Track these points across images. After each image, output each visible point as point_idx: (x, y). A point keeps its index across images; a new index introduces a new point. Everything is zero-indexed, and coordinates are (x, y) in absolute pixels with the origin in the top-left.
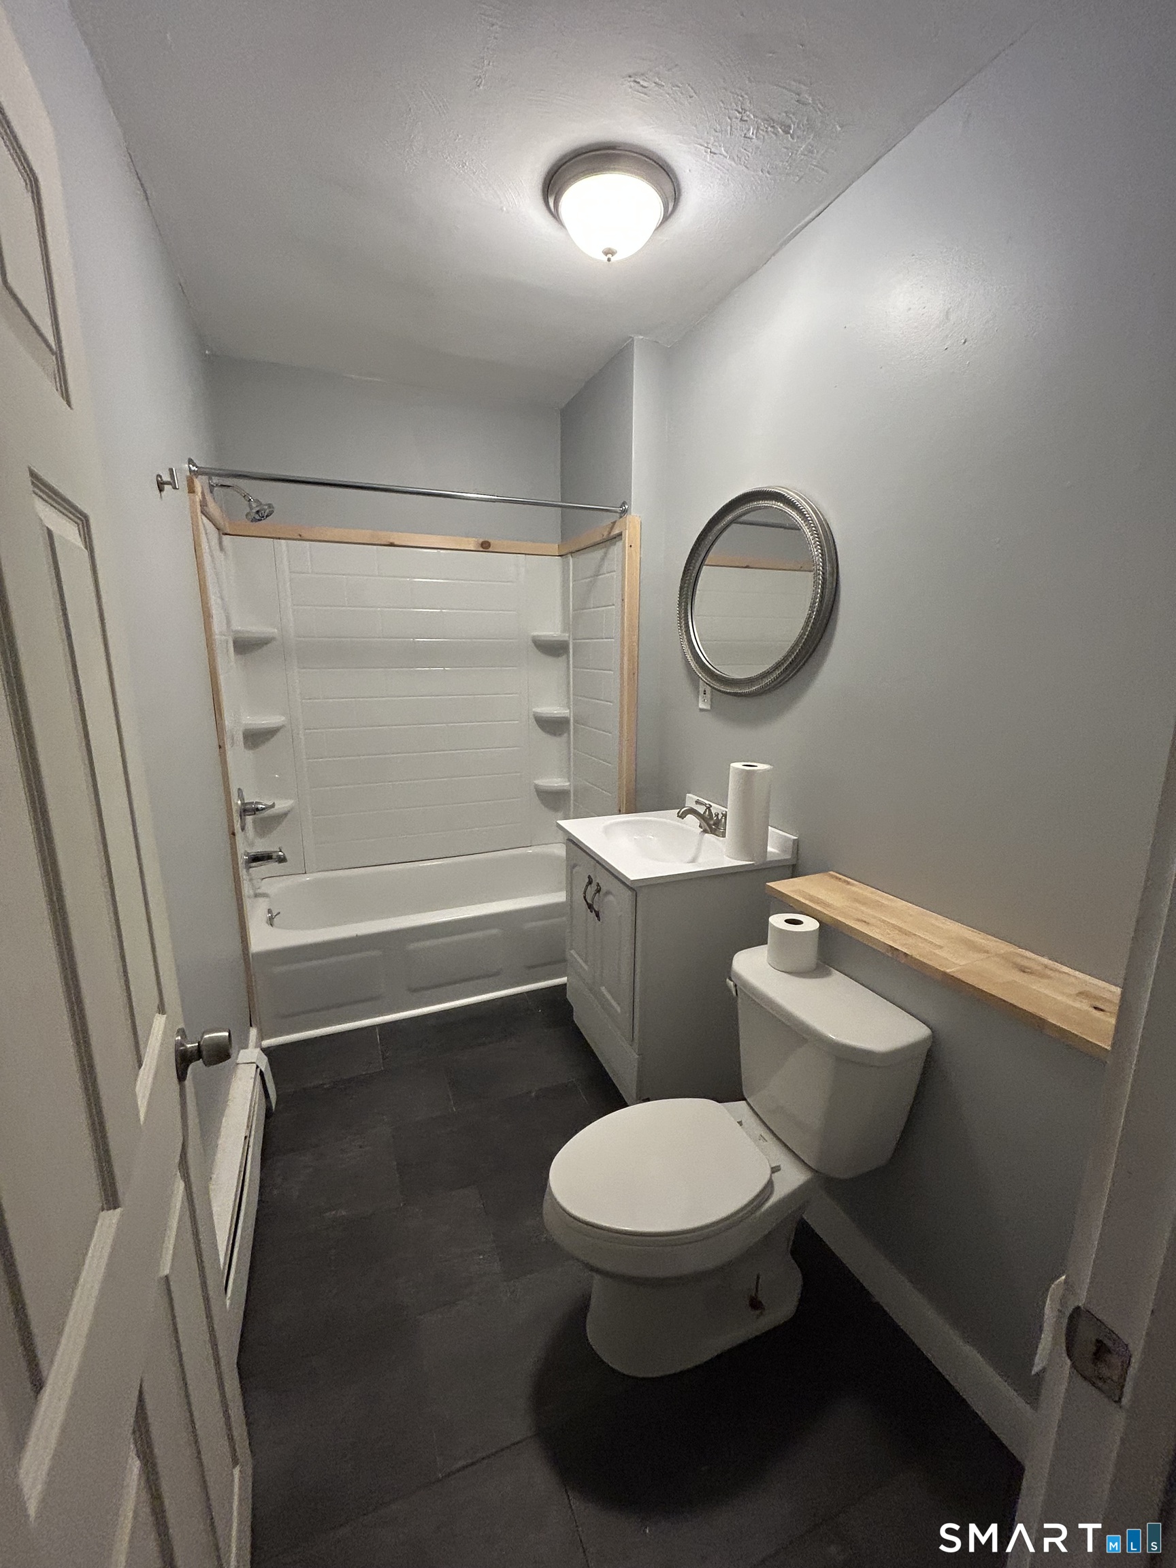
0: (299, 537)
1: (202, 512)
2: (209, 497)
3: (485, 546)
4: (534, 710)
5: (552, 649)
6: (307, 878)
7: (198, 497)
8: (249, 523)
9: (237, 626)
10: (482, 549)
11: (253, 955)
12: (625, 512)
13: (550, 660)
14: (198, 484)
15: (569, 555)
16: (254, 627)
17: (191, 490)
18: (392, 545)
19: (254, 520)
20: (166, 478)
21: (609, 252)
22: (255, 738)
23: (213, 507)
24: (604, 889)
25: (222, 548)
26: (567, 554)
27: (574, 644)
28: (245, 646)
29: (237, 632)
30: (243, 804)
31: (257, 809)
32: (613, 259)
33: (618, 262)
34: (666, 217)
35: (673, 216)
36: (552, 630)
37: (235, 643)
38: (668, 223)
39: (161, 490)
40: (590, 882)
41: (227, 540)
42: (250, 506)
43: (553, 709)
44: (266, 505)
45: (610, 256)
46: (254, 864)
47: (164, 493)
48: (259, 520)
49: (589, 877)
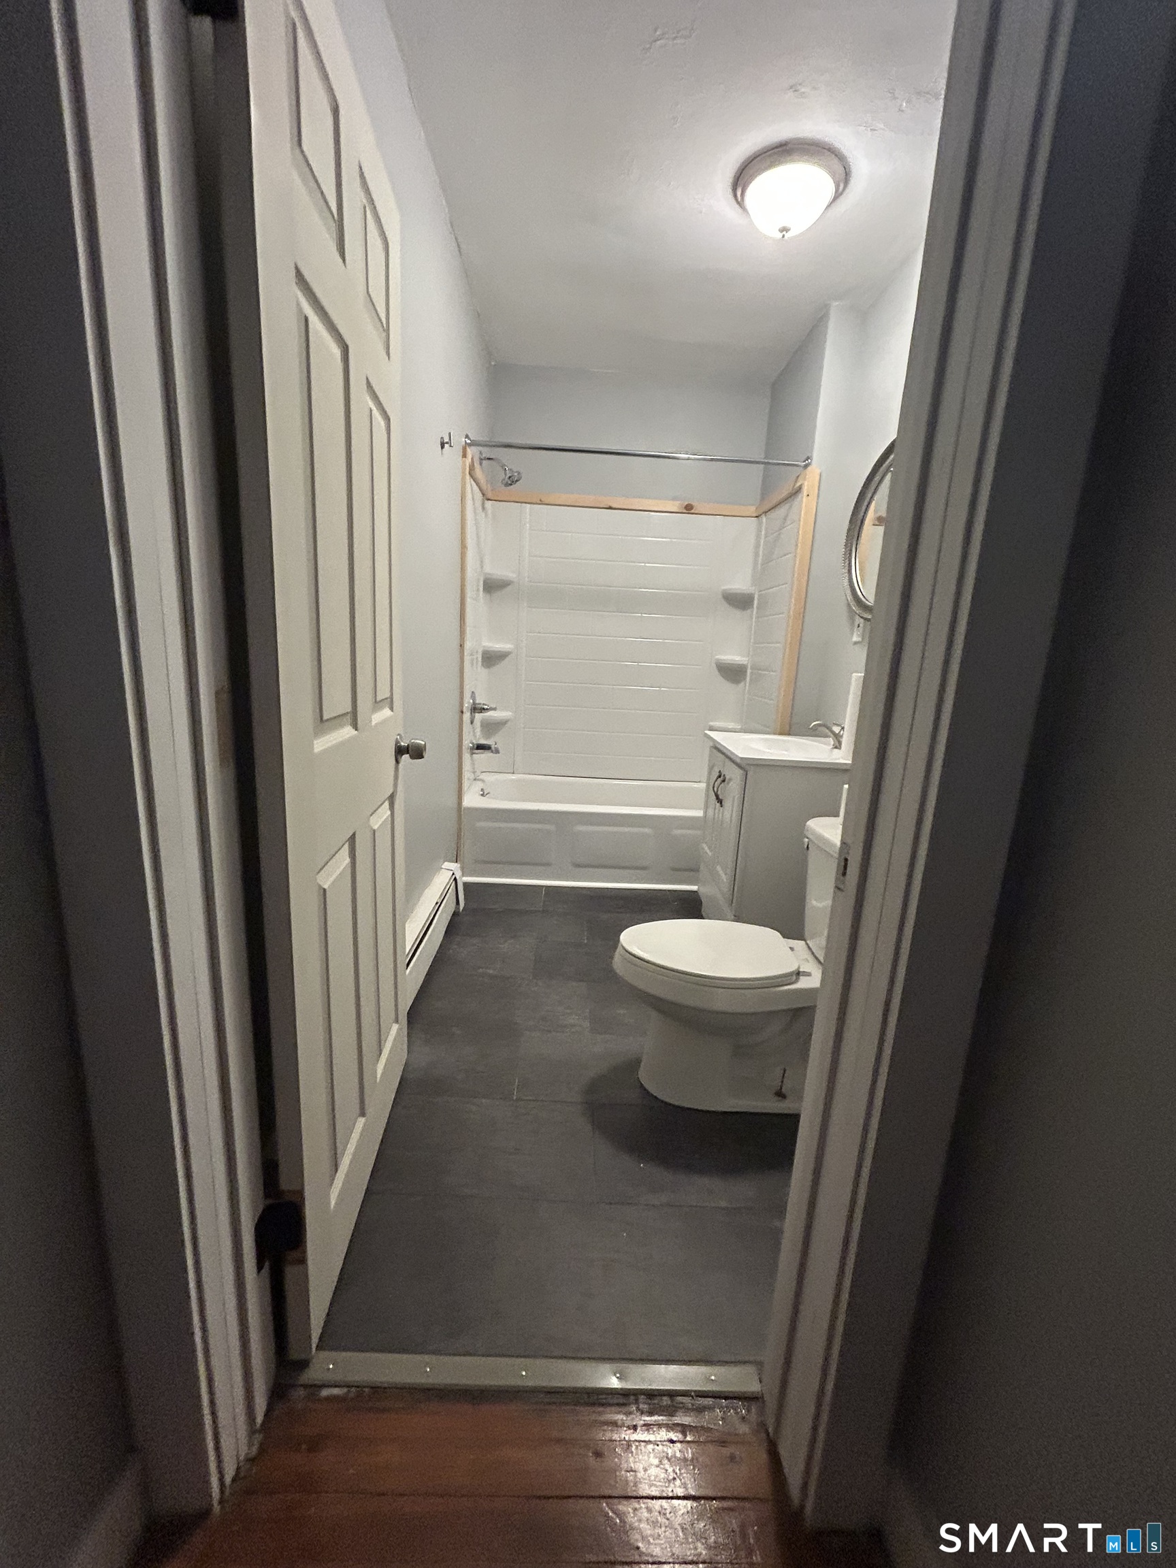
0: (540, 502)
1: (470, 474)
2: (477, 465)
3: (689, 509)
4: (717, 657)
5: (740, 602)
6: (514, 777)
7: (468, 461)
8: (503, 487)
9: (488, 569)
10: (685, 511)
11: (464, 809)
12: (806, 466)
13: (737, 613)
14: (469, 451)
15: (763, 516)
16: (499, 571)
17: (464, 456)
18: (610, 508)
19: (507, 485)
20: (446, 440)
21: (784, 230)
22: (491, 659)
23: (478, 472)
24: (727, 777)
25: (484, 508)
26: (761, 515)
27: (759, 596)
28: (492, 586)
29: (486, 574)
30: (474, 703)
31: (484, 709)
32: (787, 235)
33: (791, 239)
34: (838, 195)
35: (844, 194)
36: (741, 583)
37: (484, 582)
38: (838, 201)
39: (442, 447)
40: (720, 776)
41: (489, 504)
42: (506, 474)
43: (734, 657)
44: (516, 472)
45: (784, 232)
46: (476, 751)
47: (444, 449)
48: (511, 485)
49: (720, 772)
